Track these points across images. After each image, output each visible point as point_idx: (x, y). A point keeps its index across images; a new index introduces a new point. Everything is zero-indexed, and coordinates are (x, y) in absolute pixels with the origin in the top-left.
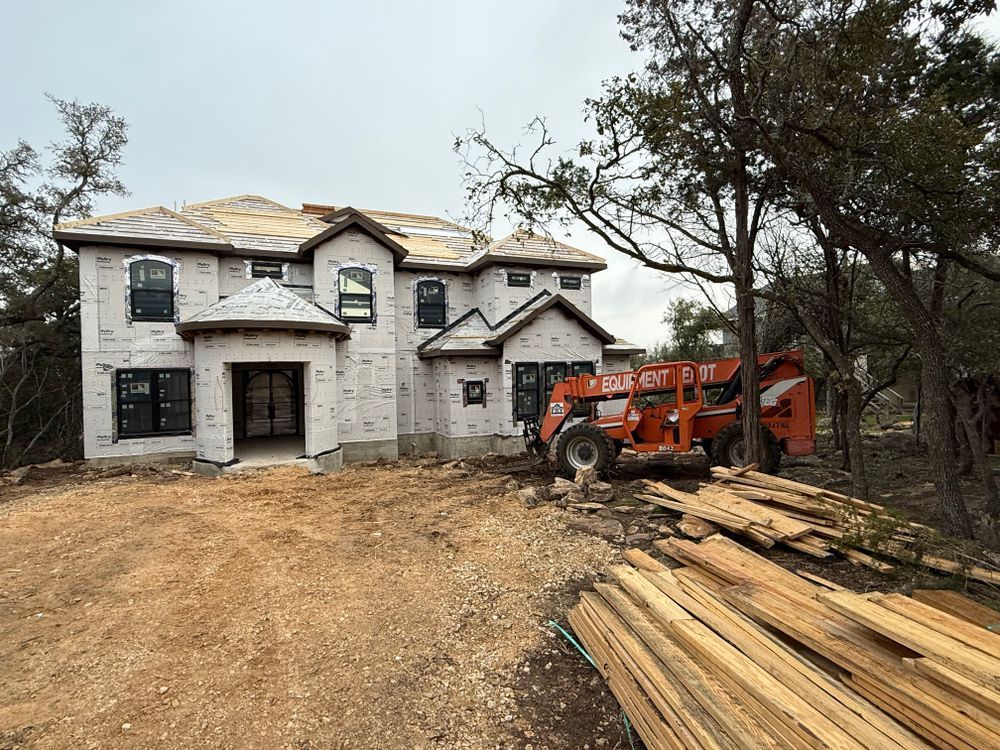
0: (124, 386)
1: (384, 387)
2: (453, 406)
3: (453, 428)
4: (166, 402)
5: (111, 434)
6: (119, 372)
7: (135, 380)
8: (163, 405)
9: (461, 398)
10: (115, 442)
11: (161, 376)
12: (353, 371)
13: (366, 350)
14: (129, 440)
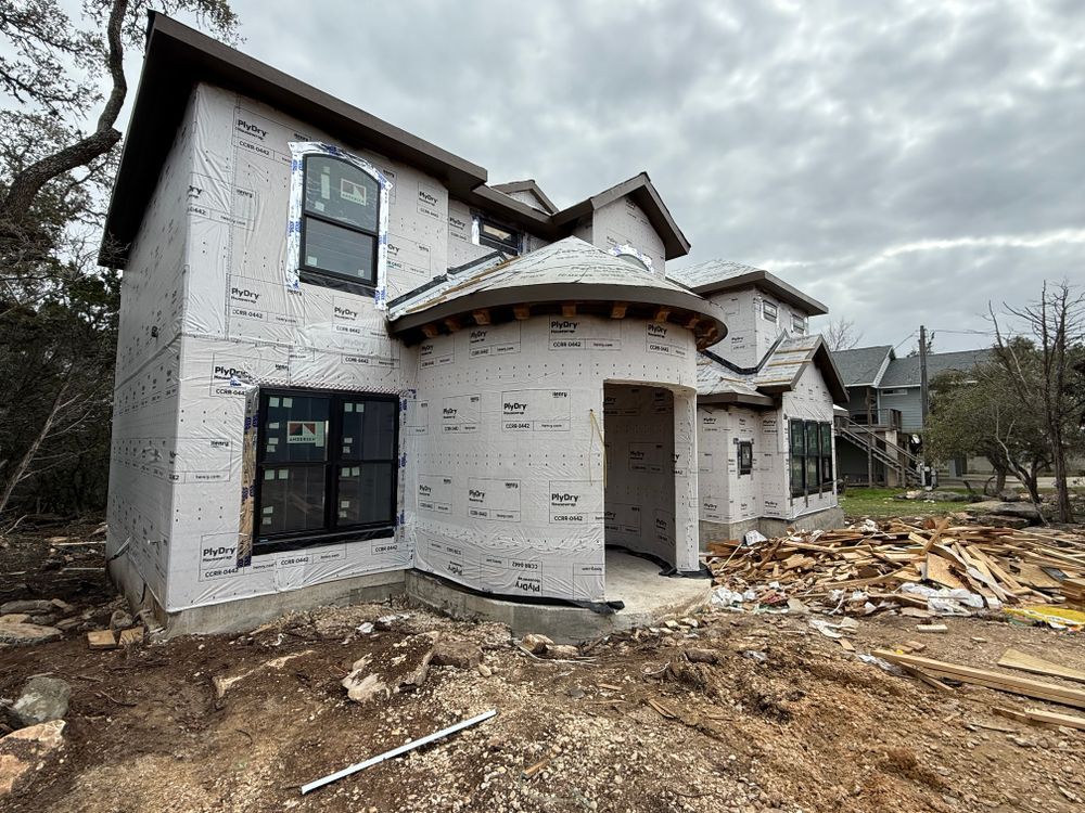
0: (275, 426)
2: (730, 477)
3: (731, 509)
4: (351, 465)
5: (235, 544)
6: (265, 392)
7: (298, 413)
8: (345, 472)
9: (736, 465)
10: (244, 562)
11: (348, 407)
14: (275, 556)
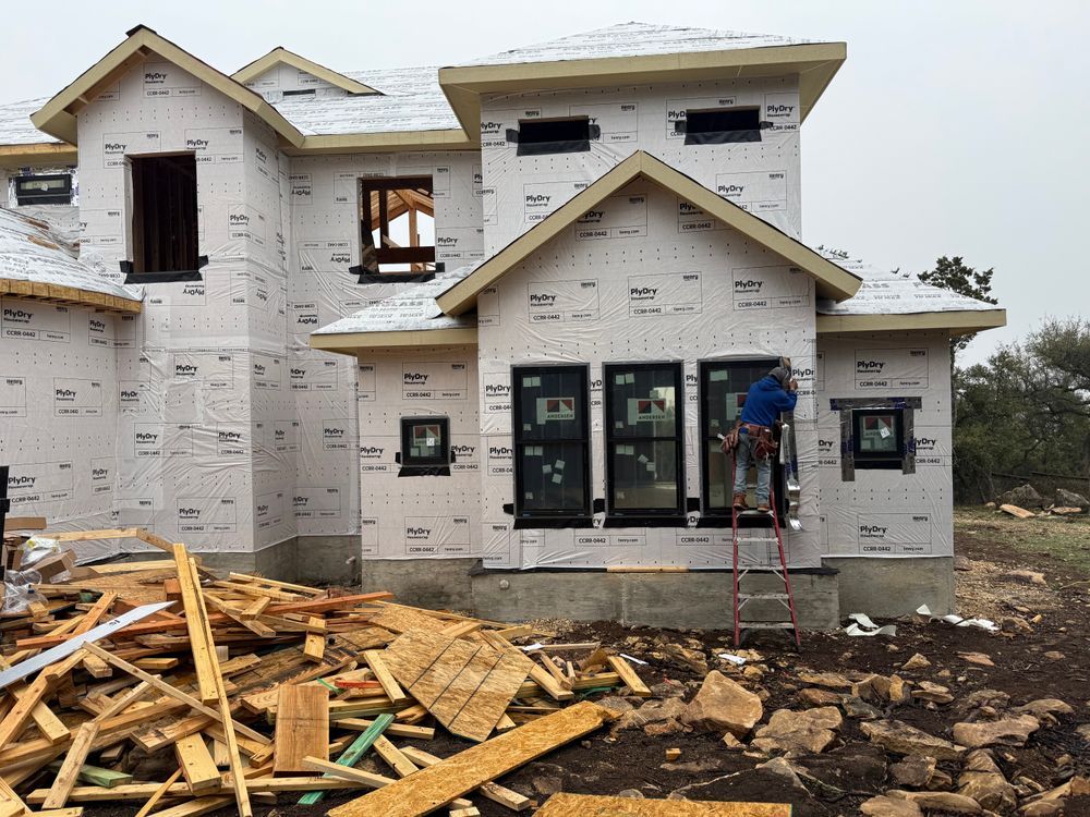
1: (221, 429)
2: (368, 479)
3: (368, 537)
9: (389, 458)
12: (157, 390)
13: (183, 343)
